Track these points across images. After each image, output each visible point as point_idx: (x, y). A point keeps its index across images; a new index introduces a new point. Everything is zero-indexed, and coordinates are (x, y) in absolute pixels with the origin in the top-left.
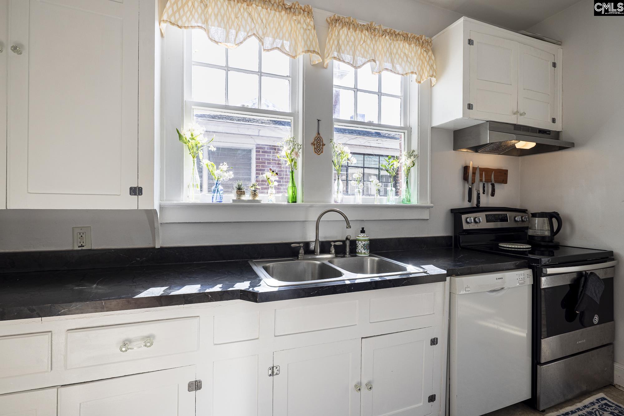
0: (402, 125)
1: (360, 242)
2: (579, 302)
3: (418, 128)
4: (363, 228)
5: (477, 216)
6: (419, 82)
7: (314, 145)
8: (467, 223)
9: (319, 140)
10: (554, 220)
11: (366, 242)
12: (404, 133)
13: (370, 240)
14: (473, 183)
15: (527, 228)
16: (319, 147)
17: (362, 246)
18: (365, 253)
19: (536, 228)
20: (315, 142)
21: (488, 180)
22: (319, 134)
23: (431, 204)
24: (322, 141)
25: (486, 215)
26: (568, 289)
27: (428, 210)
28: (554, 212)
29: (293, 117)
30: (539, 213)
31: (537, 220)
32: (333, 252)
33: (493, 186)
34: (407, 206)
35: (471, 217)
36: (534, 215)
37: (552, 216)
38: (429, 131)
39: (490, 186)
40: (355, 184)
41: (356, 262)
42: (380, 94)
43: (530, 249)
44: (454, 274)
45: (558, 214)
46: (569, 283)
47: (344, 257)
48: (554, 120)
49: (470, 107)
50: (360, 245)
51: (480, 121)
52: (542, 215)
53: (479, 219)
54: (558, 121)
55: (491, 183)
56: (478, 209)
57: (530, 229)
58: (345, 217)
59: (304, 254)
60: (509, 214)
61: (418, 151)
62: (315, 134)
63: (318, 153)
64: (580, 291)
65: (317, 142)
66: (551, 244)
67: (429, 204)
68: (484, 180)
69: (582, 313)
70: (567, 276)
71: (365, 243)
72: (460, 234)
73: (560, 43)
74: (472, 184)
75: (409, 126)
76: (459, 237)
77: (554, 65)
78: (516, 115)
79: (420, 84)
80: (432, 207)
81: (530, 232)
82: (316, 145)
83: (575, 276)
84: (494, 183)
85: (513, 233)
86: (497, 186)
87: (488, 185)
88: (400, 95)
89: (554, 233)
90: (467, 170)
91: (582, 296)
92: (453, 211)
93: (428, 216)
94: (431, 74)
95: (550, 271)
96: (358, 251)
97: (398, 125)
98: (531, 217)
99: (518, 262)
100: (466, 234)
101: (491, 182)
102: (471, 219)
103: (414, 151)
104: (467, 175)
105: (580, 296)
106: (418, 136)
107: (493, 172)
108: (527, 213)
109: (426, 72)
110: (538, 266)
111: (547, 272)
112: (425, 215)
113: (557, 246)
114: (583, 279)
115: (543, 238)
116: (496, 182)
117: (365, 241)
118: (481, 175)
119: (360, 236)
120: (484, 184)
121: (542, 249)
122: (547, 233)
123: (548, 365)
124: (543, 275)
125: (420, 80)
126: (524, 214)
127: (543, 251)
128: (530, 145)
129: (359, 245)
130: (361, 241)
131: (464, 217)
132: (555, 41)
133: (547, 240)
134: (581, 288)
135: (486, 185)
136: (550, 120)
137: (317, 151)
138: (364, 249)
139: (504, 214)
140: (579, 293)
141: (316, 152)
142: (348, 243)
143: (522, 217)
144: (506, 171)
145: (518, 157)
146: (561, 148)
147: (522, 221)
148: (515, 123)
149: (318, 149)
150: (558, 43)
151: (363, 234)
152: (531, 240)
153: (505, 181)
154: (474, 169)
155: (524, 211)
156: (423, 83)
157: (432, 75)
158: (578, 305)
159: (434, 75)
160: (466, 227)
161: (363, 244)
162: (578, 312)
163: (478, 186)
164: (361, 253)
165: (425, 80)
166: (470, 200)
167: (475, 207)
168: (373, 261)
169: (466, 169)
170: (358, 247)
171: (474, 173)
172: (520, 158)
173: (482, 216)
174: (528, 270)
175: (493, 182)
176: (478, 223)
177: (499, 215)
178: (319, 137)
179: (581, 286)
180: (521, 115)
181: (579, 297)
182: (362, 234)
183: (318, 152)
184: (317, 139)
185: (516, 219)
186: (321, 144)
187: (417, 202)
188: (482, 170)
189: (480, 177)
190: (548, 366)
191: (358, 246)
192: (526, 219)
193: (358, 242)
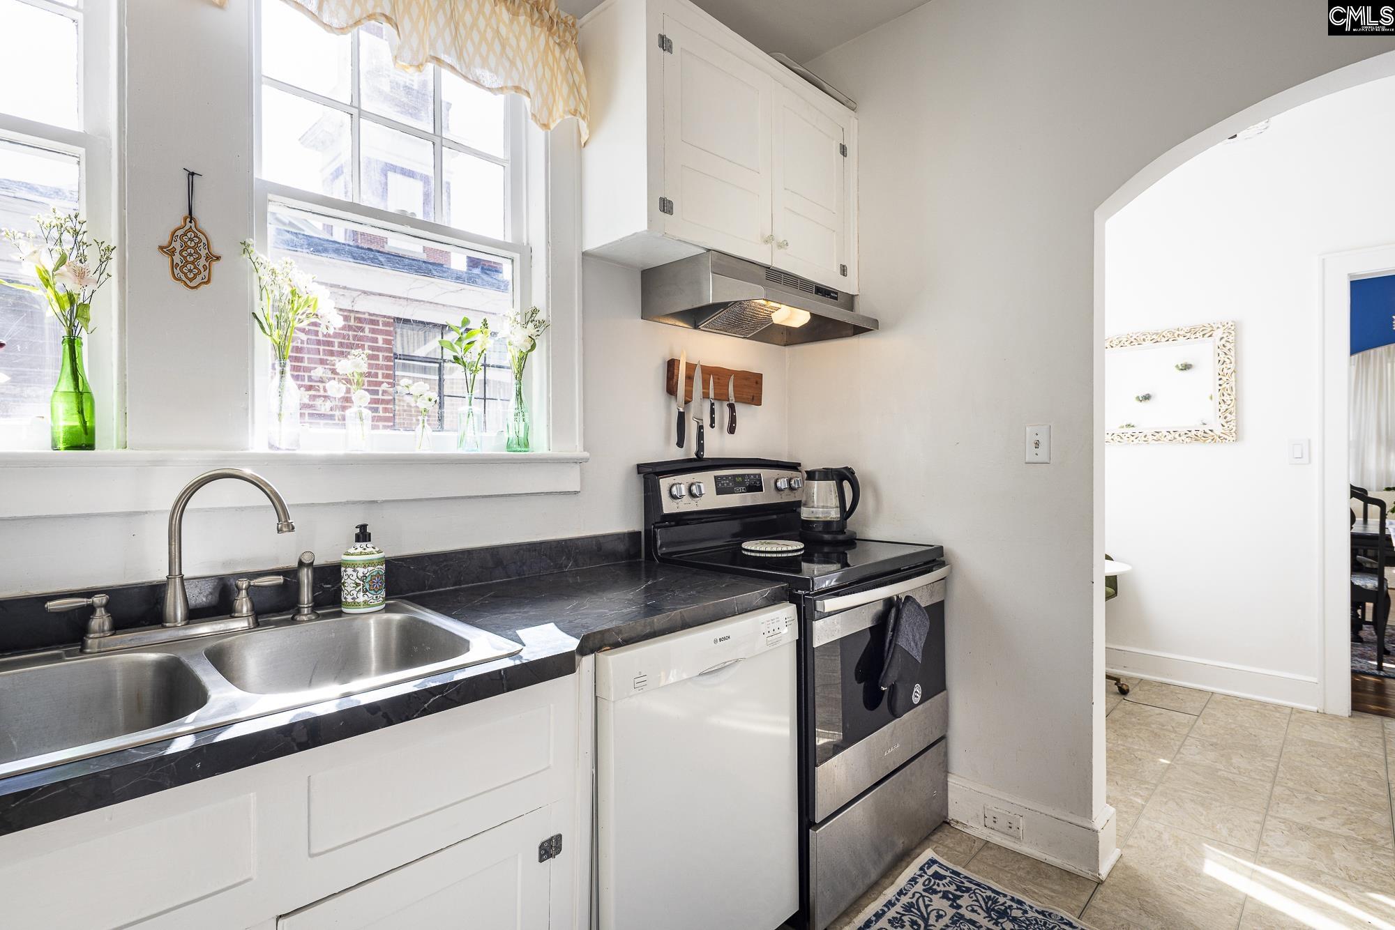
0: (509, 240)
1: (350, 571)
2: (886, 667)
3: (547, 250)
4: (363, 528)
5: (695, 481)
6: (545, 126)
7: (172, 253)
8: (673, 497)
9: (192, 240)
10: (846, 484)
11: (370, 568)
12: (513, 261)
13: (389, 562)
14: (687, 402)
15: (798, 504)
16: (193, 263)
17: (358, 581)
18: (365, 602)
19: (815, 503)
20: (177, 245)
21: (721, 396)
22: (191, 218)
23: (584, 451)
24: (208, 246)
25: (715, 477)
26: (868, 637)
27: (577, 467)
28: (846, 468)
29: (84, 149)
30: (819, 471)
31: (816, 484)
32: (245, 610)
33: (732, 407)
34: (515, 457)
35: (681, 484)
36: (811, 475)
37: (842, 476)
38: (576, 260)
39: (727, 410)
40: (339, 390)
41: (333, 635)
42: (438, 141)
43: (802, 552)
44: (606, 645)
45: (853, 473)
46: (869, 625)
47: (293, 621)
48: (843, 270)
49: (666, 206)
50: (350, 579)
51: (693, 247)
52: (826, 474)
53: (699, 487)
54: (852, 271)
55: (728, 403)
56: (698, 464)
57: (805, 505)
58: (275, 499)
59: (110, 630)
60: (765, 473)
61: (548, 311)
62: (176, 217)
63: (188, 282)
64: (888, 640)
65: (185, 247)
66: (841, 537)
67: (577, 451)
68: (712, 395)
69: (893, 688)
70: (863, 611)
71: (366, 571)
72: (657, 525)
73: (853, 105)
74: (685, 403)
75: (528, 244)
76: (655, 534)
77: (843, 151)
78: (769, 245)
79: (549, 131)
80: (587, 460)
81: (805, 513)
82: (177, 254)
83: (879, 607)
84: (733, 402)
85: (775, 517)
86: (740, 409)
87: (721, 406)
88: (502, 158)
89: (846, 513)
90: (674, 369)
91: (892, 650)
92: (640, 468)
93: (579, 483)
94: (572, 108)
95: (831, 604)
96: (345, 598)
97: (499, 237)
98: (806, 480)
99: (767, 591)
100: (673, 523)
101: (729, 400)
102: (680, 489)
103: (535, 311)
104: (675, 380)
105: (889, 650)
106: (547, 272)
107: (732, 377)
108: (800, 472)
109: (560, 98)
110: (808, 594)
111: (824, 608)
112: (570, 480)
113: (852, 542)
114: (893, 611)
115: (827, 524)
116: (738, 400)
117: (365, 567)
118: (705, 384)
119: (352, 550)
120: (712, 404)
121: (826, 550)
122: (834, 514)
123: (831, 822)
124: (816, 615)
125: (548, 120)
126: (794, 473)
127: (828, 553)
128: (800, 318)
129: (349, 581)
130: (354, 566)
131: (665, 483)
132: (843, 99)
133: (835, 527)
134: (890, 633)
135: (716, 407)
136: (837, 270)
137: (186, 275)
138: (365, 591)
139: (755, 475)
140: (887, 645)
141: (179, 279)
142: (306, 577)
143: (789, 481)
144: (758, 378)
145: (783, 347)
146: (858, 330)
147: (791, 488)
148: (767, 262)
149: (190, 271)
150: (849, 103)
151: (364, 544)
152: (804, 530)
153: (756, 400)
154: (691, 367)
155: (794, 467)
156: (555, 128)
157: (576, 110)
158: (884, 672)
159: (580, 113)
160: (669, 507)
161: (360, 575)
162: (884, 689)
163: (699, 409)
164: (355, 604)
165: (558, 121)
166: (680, 443)
167: (694, 459)
168: (385, 627)
169: (672, 365)
170: (345, 586)
171: (689, 378)
172: (787, 349)
173: (706, 480)
174: (789, 606)
175: (732, 400)
176: (698, 497)
177: (743, 476)
178: (190, 230)
179: (890, 629)
180: (780, 246)
181: (886, 655)
182: (358, 545)
183: (191, 280)
184: (185, 234)
185: (779, 484)
186: (203, 252)
187: (546, 446)
188: (708, 371)
189: (703, 388)
190: (830, 826)
191: (344, 583)
192: (798, 485)
193: (345, 571)
